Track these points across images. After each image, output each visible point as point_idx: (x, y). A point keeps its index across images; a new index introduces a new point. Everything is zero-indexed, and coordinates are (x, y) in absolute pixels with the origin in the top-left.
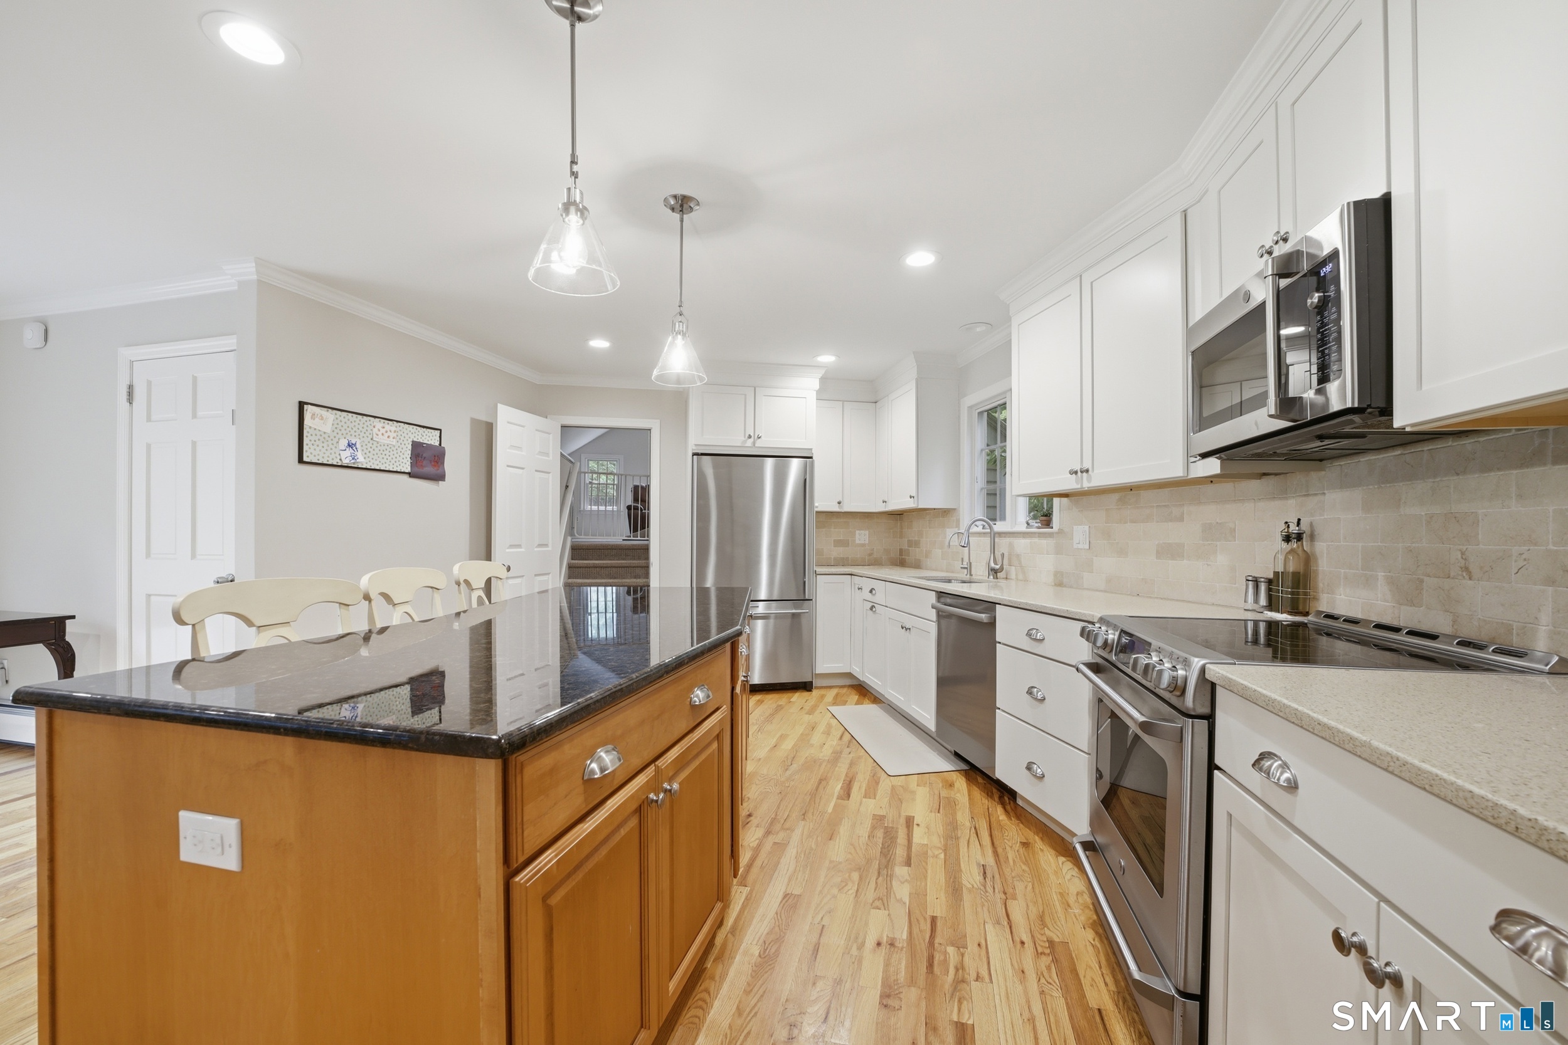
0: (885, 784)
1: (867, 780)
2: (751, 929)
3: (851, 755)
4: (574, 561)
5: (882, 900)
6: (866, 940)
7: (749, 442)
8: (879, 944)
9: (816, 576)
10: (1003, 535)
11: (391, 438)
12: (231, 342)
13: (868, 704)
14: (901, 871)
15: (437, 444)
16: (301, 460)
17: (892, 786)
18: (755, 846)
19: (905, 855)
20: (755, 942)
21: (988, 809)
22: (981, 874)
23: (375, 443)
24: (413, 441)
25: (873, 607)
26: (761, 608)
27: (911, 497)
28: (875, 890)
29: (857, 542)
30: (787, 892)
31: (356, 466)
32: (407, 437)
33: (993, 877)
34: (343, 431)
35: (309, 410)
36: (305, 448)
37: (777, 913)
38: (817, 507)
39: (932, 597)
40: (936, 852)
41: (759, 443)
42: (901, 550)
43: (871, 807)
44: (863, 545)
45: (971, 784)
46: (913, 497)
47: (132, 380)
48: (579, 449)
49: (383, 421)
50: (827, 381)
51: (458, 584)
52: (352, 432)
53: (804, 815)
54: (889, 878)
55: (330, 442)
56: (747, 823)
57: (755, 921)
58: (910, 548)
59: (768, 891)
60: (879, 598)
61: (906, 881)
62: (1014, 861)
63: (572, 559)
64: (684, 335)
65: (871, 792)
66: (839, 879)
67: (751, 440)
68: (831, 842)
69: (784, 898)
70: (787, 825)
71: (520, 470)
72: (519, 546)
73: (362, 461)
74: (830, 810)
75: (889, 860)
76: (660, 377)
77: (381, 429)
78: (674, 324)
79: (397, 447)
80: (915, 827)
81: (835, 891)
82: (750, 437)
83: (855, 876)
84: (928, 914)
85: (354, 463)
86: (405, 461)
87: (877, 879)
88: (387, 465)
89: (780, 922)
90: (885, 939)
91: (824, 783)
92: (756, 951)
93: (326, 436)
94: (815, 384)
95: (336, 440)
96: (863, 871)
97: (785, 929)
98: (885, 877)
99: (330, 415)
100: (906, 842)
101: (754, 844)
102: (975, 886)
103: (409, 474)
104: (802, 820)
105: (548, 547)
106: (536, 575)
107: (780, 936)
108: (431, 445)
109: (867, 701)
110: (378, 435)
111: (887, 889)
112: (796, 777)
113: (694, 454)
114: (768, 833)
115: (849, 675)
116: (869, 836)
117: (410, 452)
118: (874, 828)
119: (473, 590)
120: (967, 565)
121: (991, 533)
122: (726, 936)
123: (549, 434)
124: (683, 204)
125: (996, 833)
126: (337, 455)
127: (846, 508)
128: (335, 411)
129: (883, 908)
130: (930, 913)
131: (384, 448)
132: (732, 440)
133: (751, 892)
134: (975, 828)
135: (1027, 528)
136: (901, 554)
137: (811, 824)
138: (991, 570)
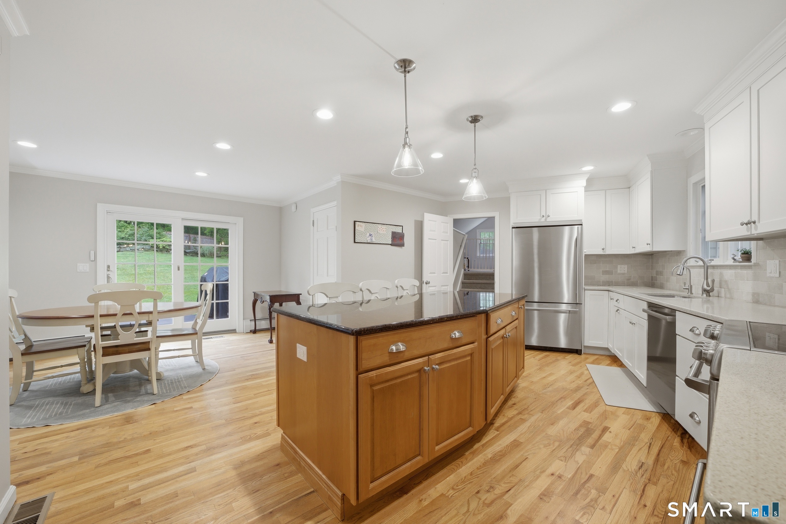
0: (600, 409)
1: (590, 404)
2: (491, 448)
3: (588, 390)
4: (464, 281)
5: (566, 458)
6: (547, 471)
7: (543, 219)
8: (552, 474)
9: (585, 291)
10: (716, 267)
11: (384, 231)
12: (335, 203)
13: (615, 367)
14: (585, 449)
15: (401, 232)
16: (355, 242)
17: (605, 410)
18: (510, 417)
19: (593, 443)
20: (491, 453)
21: (668, 437)
22: (638, 466)
23: (379, 234)
24: (392, 232)
25: (618, 310)
26: (564, 307)
27: (647, 244)
28: (565, 452)
29: (618, 272)
30: (517, 439)
31: (372, 243)
32: (390, 230)
33: (646, 470)
34: (368, 230)
35: (357, 223)
36: (356, 237)
37: (507, 446)
38: (585, 252)
39: (645, 306)
40: (614, 447)
41: (549, 219)
42: (652, 277)
43: (586, 416)
44: (623, 274)
45: (664, 422)
46: (649, 244)
47: (314, 219)
48: (475, 227)
49: (381, 225)
50: (591, 182)
51: (397, 287)
52: (371, 230)
53: (543, 411)
54: (575, 450)
55: (364, 235)
56: (511, 407)
57: (495, 445)
58: (657, 276)
59: (507, 436)
60: (621, 305)
61: (586, 454)
62: (668, 467)
63: (464, 280)
64: (477, 178)
65: (589, 410)
66: (547, 442)
67: (544, 218)
68: (552, 426)
69: (514, 441)
70: (531, 413)
71: (434, 240)
72: (434, 273)
73: (374, 241)
74: (559, 412)
75: (581, 443)
76: (465, 198)
77: (381, 228)
78: (472, 174)
79: (386, 234)
80: (608, 432)
81: (542, 446)
82: (543, 216)
83: (557, 444)
84: (590, 472)
85: (372, 242)
86: (389, 240)
87: (569, 448)
88: (383, 242)
89: (507, 449)
90: (557, 473)
91: (562, 399)
92: (490, 456)
93: (362, 232)
94: (583, 183)
95: (365, 234)
96: (562, 443)
97: (508, 453)
98: (574, 449)
99: (363, 224)
100: (597, 438)
101: (510, 416)
102: (630, 470)
103: (391, 244)
104: (541, 413)
105: (447, 274)
106: (442, 286)
107: (504, 454)
108: (399, 232)
109: (616, 365)
110: (379, 230)
111: (572, 454)
112: (548, 394)
113: (513, 228)
114: (520, 413)
115: (607, 349)
116: (575, 429)
117: (391, 236)
118: (581, 426)
119: (404, 290)
120: (688, 287)
121: (704, 266)
122: (480, 446)
123: (448, 223)
124: (475, 120)
125: (664, 450)
126: (366, 239)
127: (608, 252)
128: (365, 223)
129: (564, 461)
130: (592, 472)
131: (381, 235)
132: (534, 219)
133: (499, 434)
134: (650, 444)
135: (733, 262)
136: (652, 279)
137: (545, 415)
138: (704, 291)
